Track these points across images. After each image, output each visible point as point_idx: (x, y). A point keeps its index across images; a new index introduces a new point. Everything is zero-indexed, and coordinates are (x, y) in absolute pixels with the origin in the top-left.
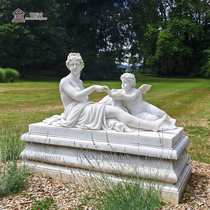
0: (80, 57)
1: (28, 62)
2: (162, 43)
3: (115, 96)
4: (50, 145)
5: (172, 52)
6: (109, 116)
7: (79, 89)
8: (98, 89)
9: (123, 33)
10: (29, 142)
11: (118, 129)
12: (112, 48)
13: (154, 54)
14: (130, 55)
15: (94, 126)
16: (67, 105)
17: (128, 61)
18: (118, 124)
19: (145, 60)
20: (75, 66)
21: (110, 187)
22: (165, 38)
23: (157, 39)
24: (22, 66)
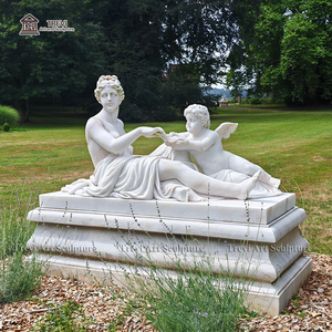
0: (117, 82)
1: (35, 92)
2: (293, 41)
3: (175, 143)
4: (73, 227)
5: (314, 58)
6: (165, 177)
7: (116, 134)
8: (146, 134)
9: (213, 27)
10: (40, 223)
11: (179, 198)
12: (193, 57)
13: (276, 64)
14: (228, 69)
15: (142, 194)
16: (98, 161)
17: (224, 81)
18: (180, 189)
19: (258, 77)
20: (109, 97)
21: (165, 284)
22: (298, 32)
23: (281, 33)
24: (24, 100)
